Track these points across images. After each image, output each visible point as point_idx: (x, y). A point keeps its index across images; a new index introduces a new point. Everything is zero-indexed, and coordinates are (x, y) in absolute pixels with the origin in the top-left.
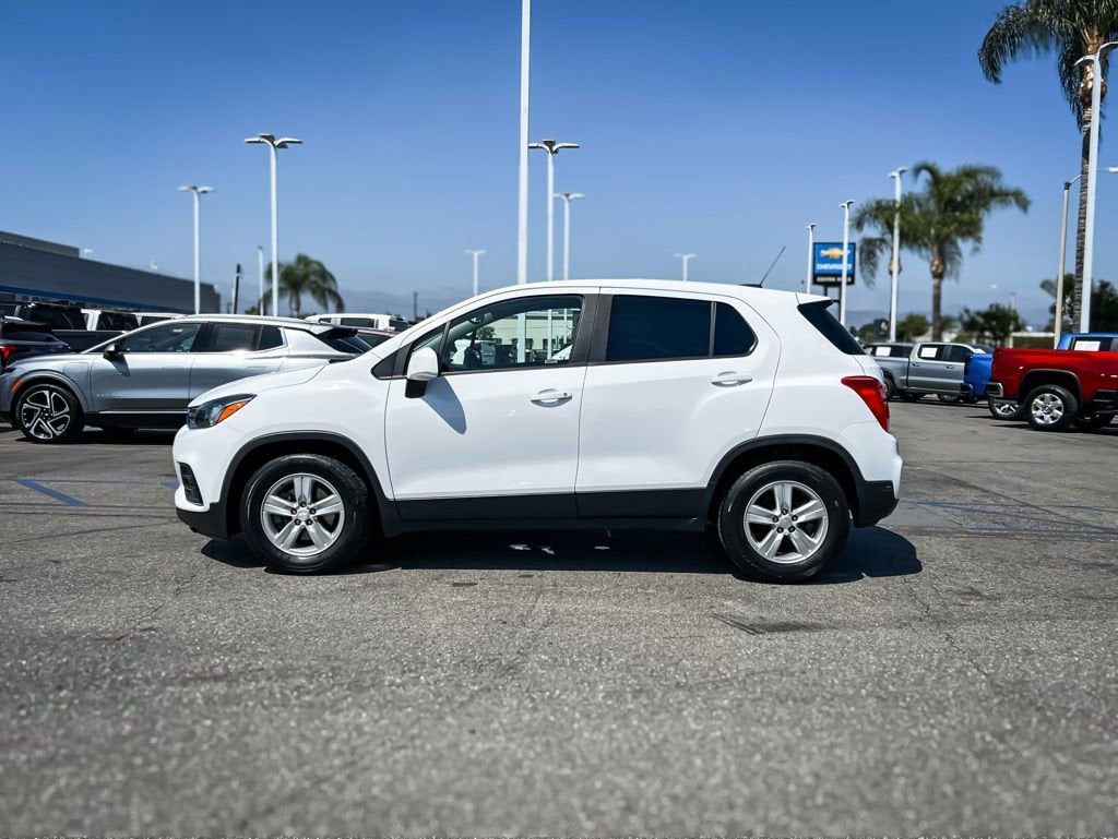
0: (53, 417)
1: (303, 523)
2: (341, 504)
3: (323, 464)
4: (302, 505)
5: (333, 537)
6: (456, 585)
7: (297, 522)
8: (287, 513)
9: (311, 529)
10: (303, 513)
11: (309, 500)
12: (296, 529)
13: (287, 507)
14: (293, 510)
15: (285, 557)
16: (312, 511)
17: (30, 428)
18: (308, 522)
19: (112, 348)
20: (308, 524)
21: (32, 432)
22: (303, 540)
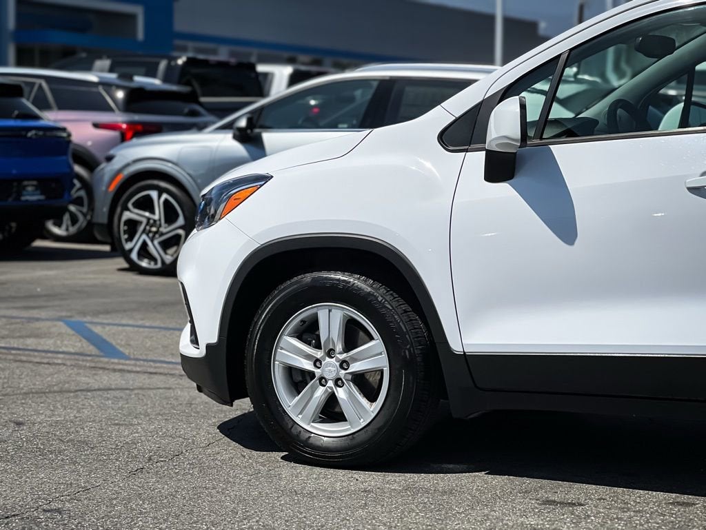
0: (162, 234)
1: (330, 384)
2: (385, 356)
3: (360, 289)
4: (330, 353)
5: (372, 409)
6: (548, 502)
7: (322, 381)
8: (307, 365)
9: (341, 394)
10: (330, 368)
11: (339, 347)
12: (320, 392)
13: (308, 357)
14: (317, 362)
15: (305, 436)
16: (344, 364)
17: (131, 250)
18: (338, 382)
19: (243, 123)
20: (336, 384)
21: (134, 256)
22: (331, 411)
